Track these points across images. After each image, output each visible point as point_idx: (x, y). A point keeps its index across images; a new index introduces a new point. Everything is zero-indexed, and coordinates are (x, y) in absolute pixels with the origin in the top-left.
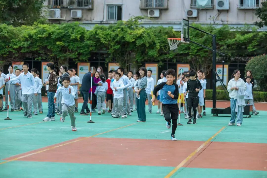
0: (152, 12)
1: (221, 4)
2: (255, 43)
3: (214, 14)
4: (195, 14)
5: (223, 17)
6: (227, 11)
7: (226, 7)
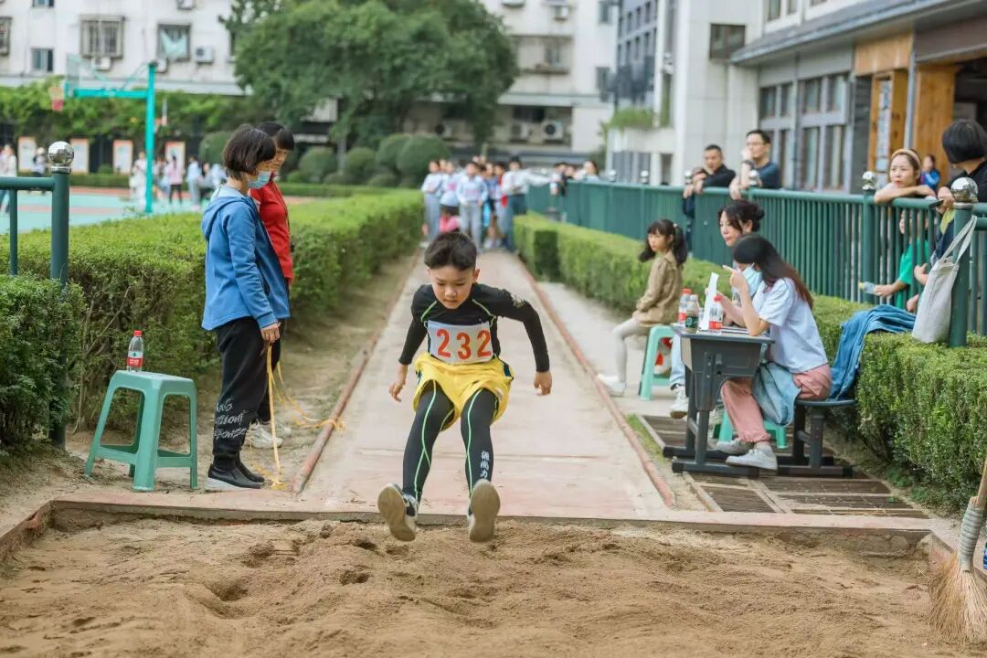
0: (98, 61)
1: (200, 52)
2: (217, 114)
3: (191, 66)
4: (162, 66)
5: (204, 71)
6: (210, 63)
7: (207, 57)
